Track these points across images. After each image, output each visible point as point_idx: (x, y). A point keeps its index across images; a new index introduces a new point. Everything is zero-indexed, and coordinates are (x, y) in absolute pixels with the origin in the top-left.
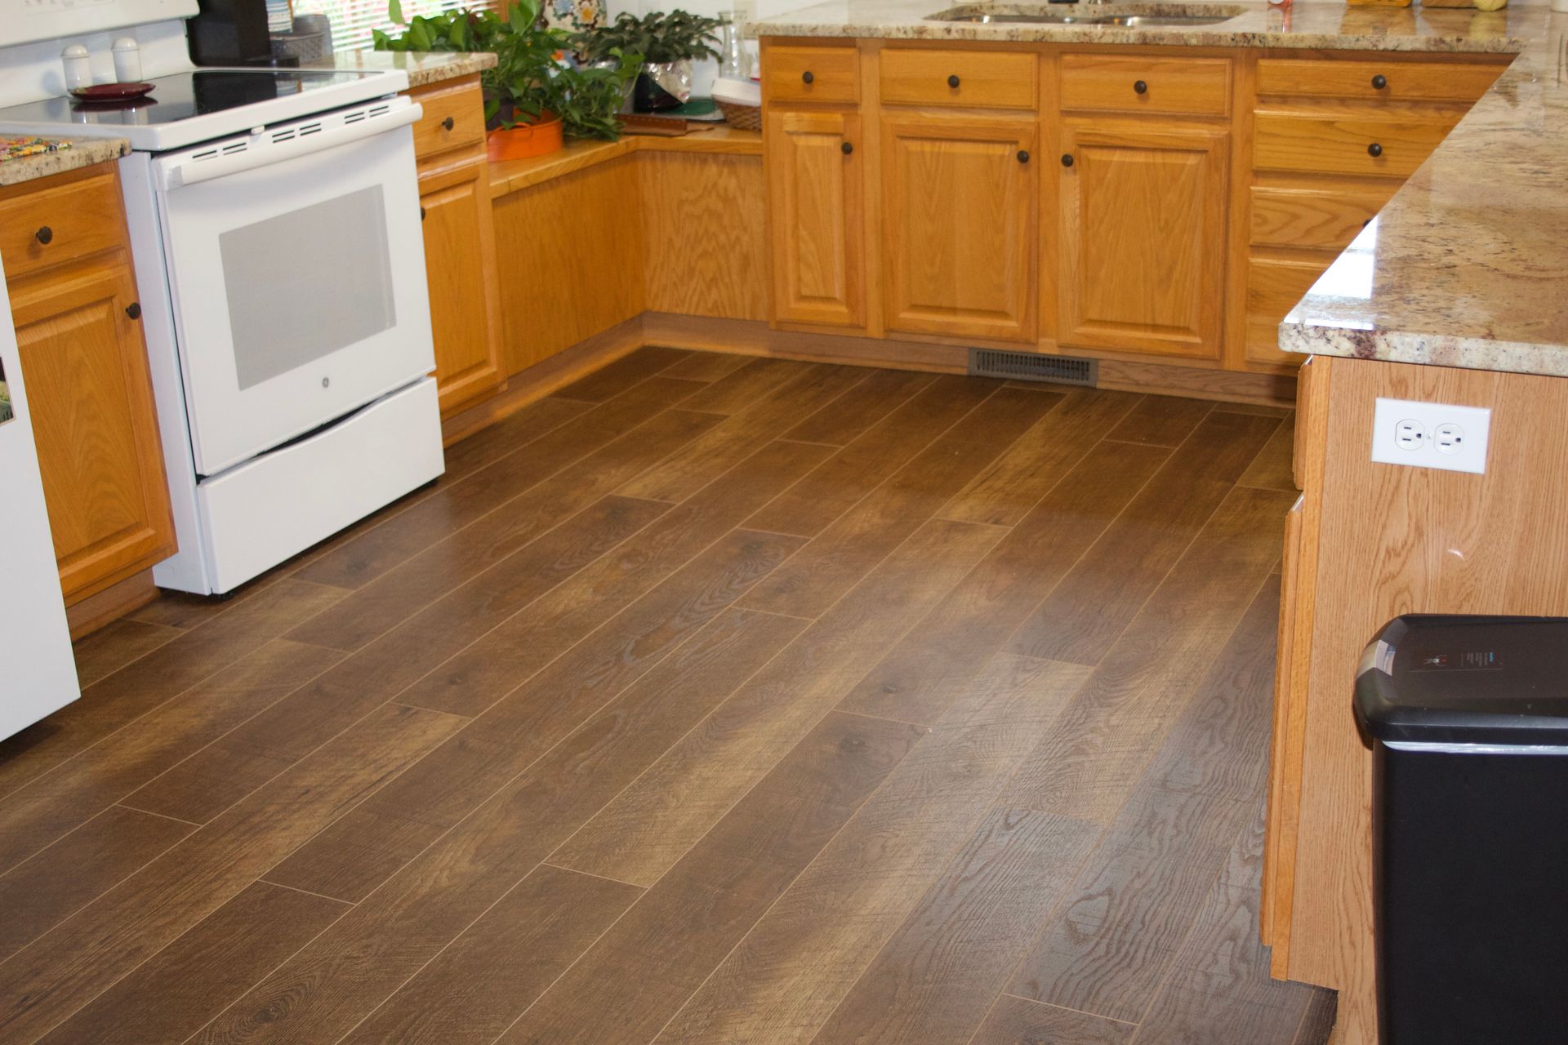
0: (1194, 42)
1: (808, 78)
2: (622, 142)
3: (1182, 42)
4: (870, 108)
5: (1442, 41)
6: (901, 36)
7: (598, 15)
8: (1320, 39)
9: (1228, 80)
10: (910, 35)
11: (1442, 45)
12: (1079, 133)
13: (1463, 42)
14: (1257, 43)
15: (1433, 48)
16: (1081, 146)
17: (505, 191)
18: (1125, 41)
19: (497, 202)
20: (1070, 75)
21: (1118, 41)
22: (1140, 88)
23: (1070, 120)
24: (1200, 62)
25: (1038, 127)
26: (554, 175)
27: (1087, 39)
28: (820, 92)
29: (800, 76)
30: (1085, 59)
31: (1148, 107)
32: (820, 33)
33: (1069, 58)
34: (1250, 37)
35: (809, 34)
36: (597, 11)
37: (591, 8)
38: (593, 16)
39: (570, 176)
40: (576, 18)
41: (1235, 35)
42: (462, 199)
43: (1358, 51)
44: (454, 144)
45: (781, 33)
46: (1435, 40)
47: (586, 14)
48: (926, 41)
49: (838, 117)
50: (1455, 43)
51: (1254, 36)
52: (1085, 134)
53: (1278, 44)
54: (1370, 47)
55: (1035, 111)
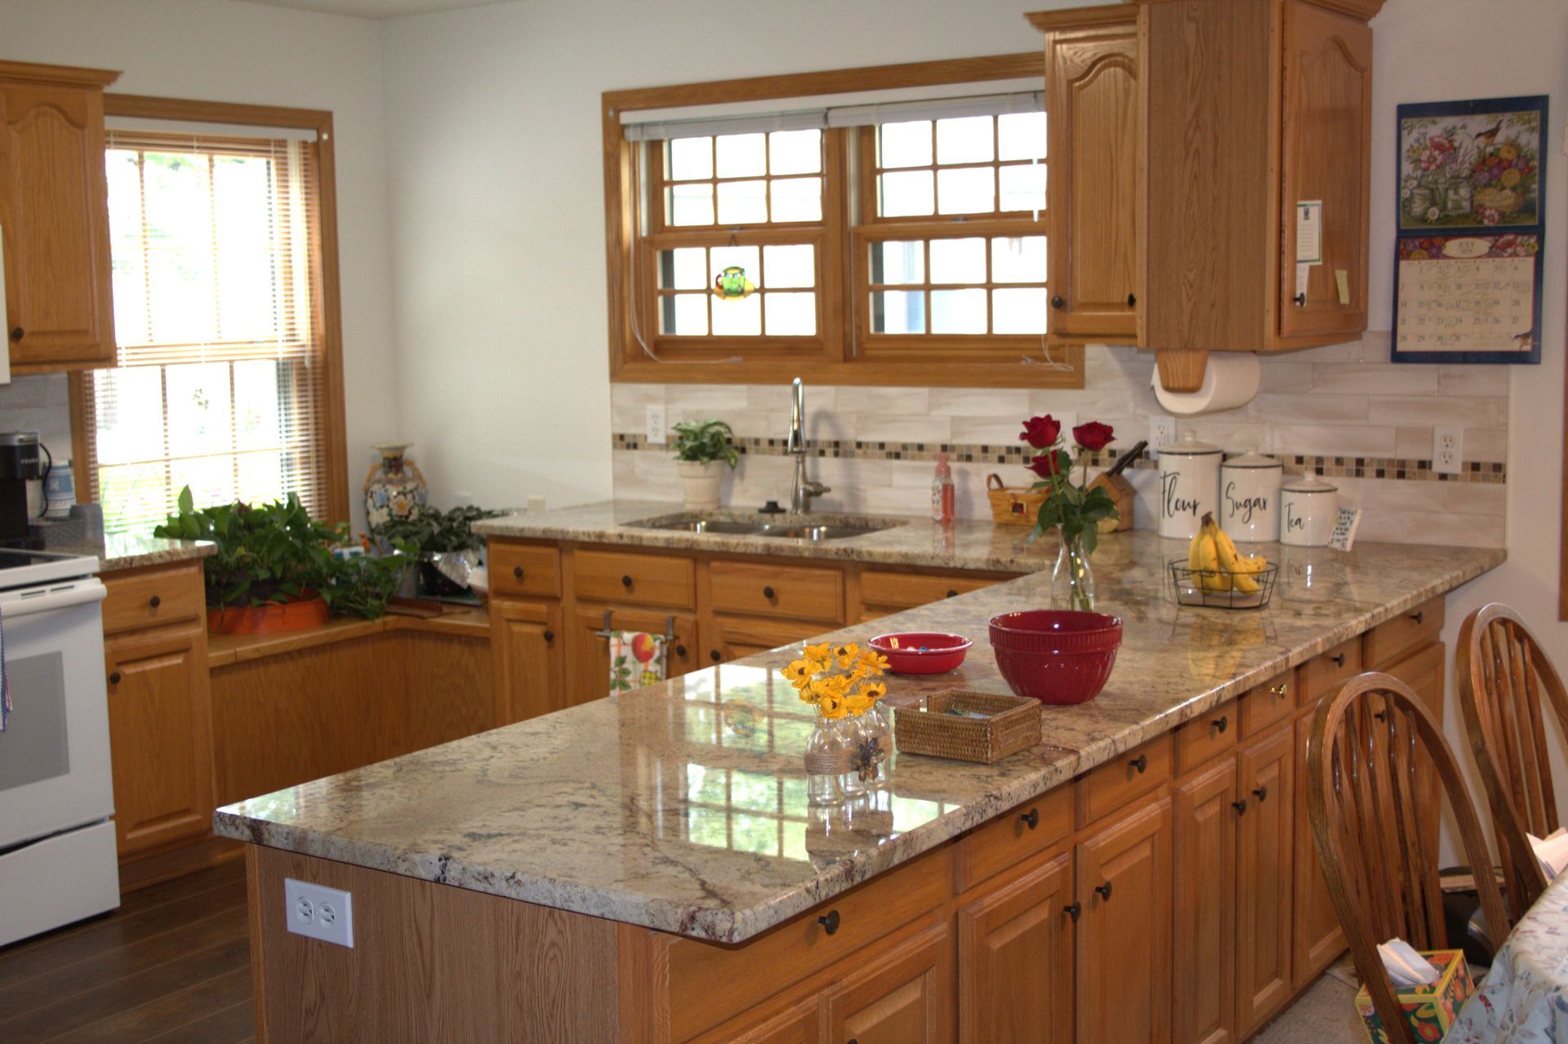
0: (806, 554)
1: (519, 573)
2: (378, 621)
3: (798, 554)
4: (568, 601)
5: (998, 562)
6: (586, 539)
7: (413, 507)
8: (903, 557)
9: (839, 588)
10: (593, 539)
11: (999, 565)
12: (726, 632)
13: (1015, 564)
14: (855, 557)
15: (992, 568)
16: (729, 643)
17: (231, 660)
18: (754, 551)
19: (216, 671)
20: (717, 579)
21: (749, 551)
22: (769, 593)
23: (720, 620)
24: (817, 572)
25: (696, 623)
26: (291, 648)
27: (725, 549)
28: (530, 586)
29: (511, 570)
30: (728, 566)
31: (778, 610)
32: (527, 534)
33: (715, 564)
34: (849, 551)
35: (518, 534)
36: (412, 503)
37: (405, 502)
38: (407, 508)
39: (315, 649)
40: (391, 510)
41: (838, 549)
42: (170, 667)
43: (934, 568)
44: (162, 618)
45: (497, 533)
46: (993, 561)
47: (401, 506)
48: (604, 544)
49: (543, 608)
50: (1009, 564)
51: (852, 551)
52: (731, 633)
53: (872, 560)
54: (943, 565)
55: (694, 611)
